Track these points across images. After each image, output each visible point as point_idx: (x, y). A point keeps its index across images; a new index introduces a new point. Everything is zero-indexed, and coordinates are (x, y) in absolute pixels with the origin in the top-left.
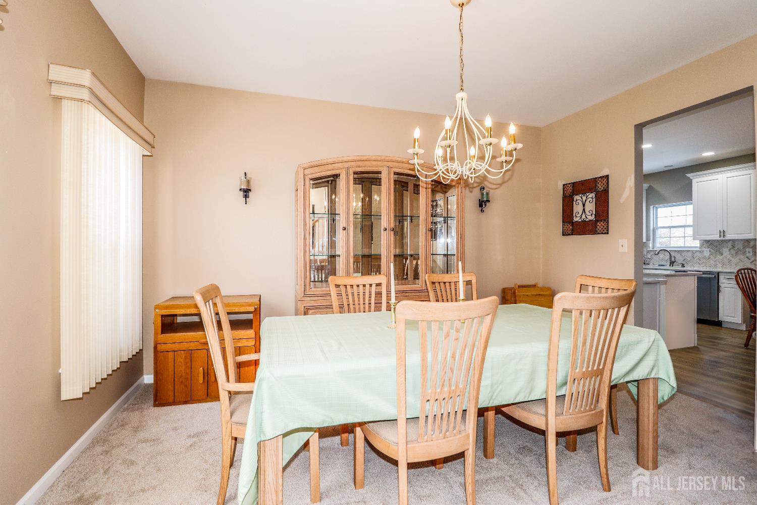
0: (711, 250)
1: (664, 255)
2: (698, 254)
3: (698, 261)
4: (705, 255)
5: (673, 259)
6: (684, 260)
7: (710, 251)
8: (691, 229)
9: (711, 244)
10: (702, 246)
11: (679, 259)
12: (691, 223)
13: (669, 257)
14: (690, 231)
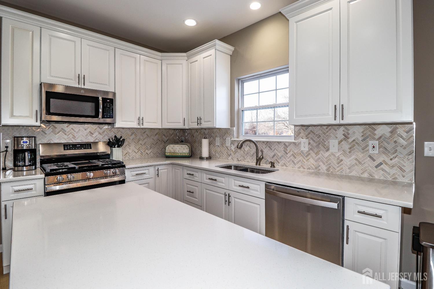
0: (311, 141)
1: (249, 147)
2: (292, 147)
3: (292, 157)
4: (302, 149)
5: (260, 154)
6: (274, 156)
7: (309, 143)
8: (286, 109)
9: (311, 131)
10: (297, 135)
11: (268, 154)
12: (286, 101)
13: (254, 150)
14: (283, 112)
